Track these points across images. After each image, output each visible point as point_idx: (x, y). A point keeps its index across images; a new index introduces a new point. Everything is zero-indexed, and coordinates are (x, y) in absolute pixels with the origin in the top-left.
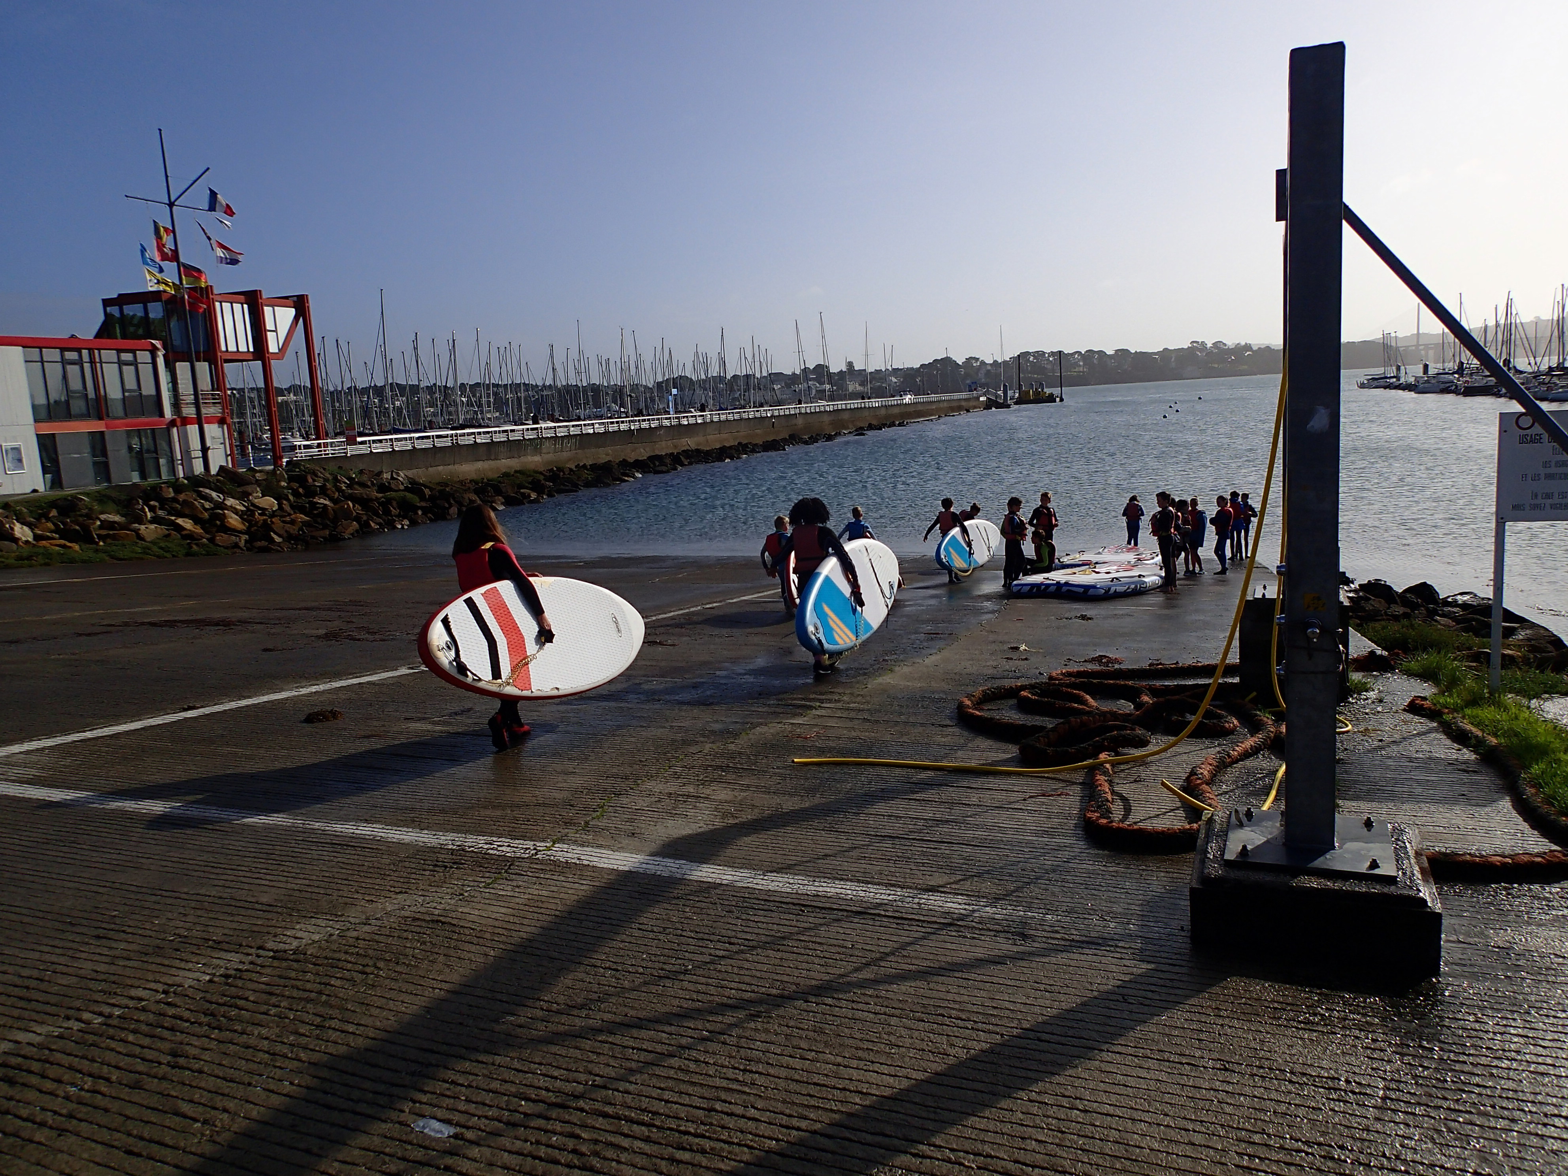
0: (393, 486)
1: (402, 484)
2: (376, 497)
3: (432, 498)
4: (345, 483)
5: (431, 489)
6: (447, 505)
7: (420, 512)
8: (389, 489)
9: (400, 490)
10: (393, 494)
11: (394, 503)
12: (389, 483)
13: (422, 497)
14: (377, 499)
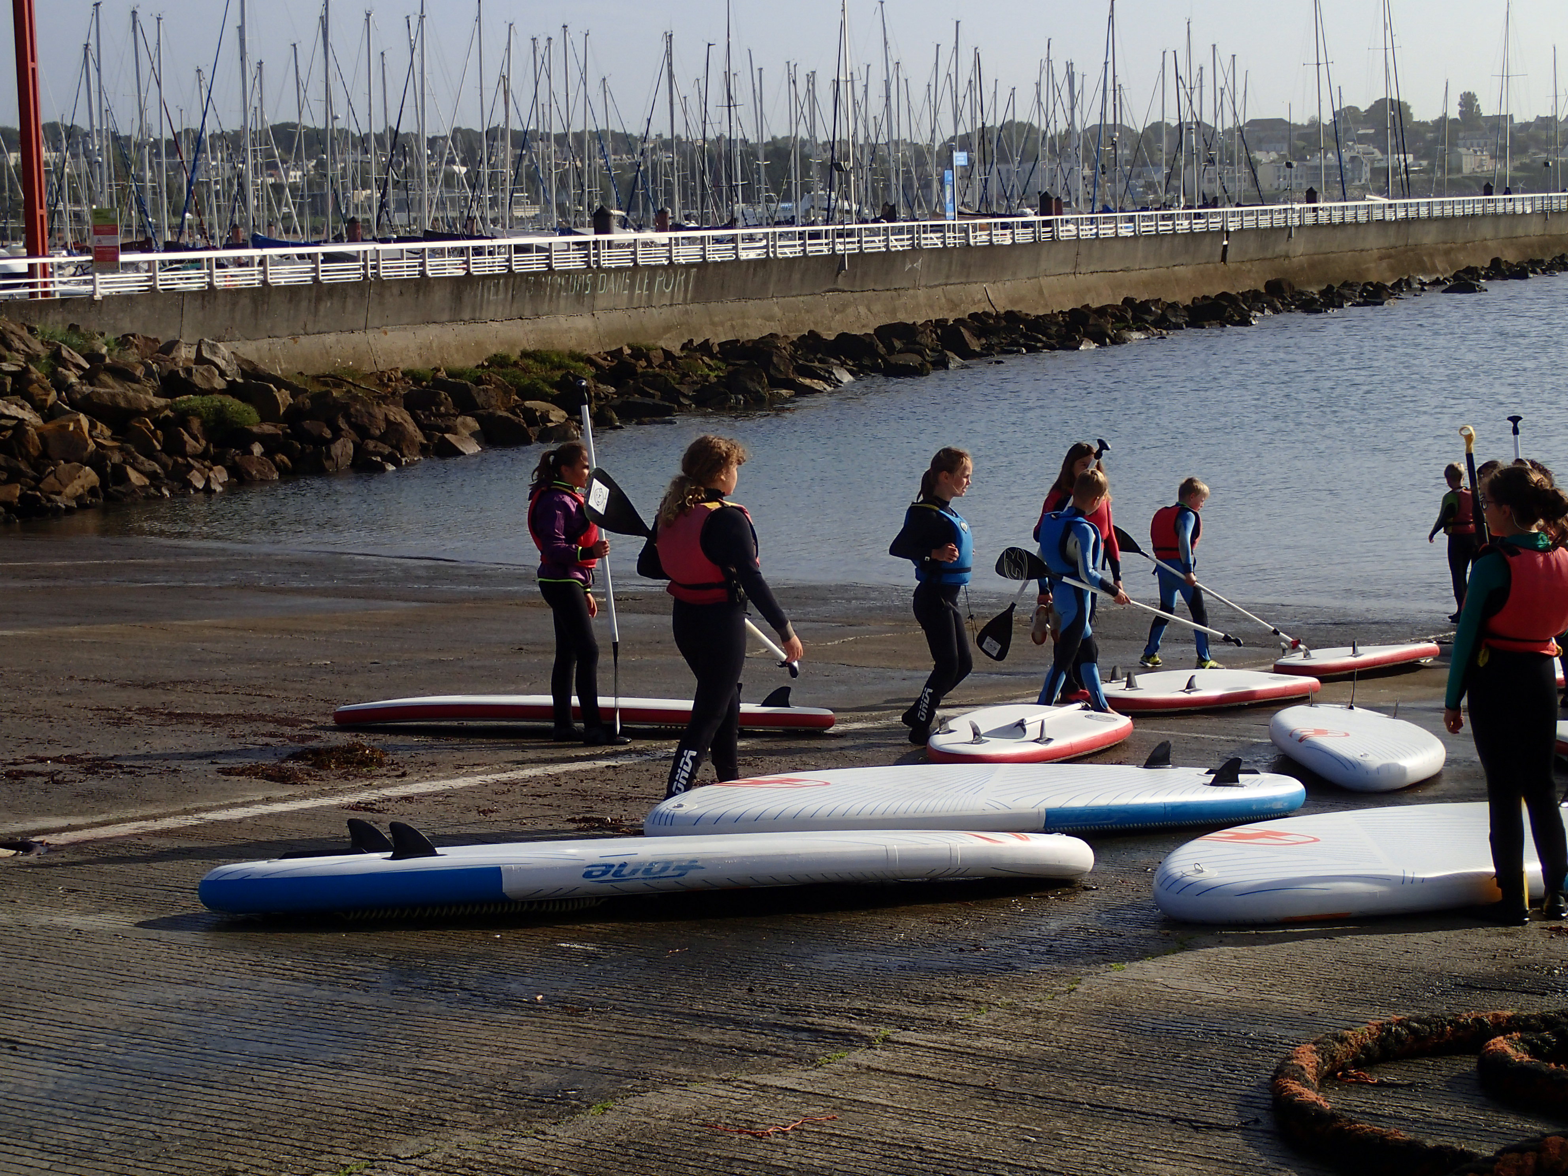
0: (197, 379)
1: (222, 374)
2: (150, 407)
3: (294, 415)
4: (78, 366)
5: (295, 391)
6: (328, 434)
7: (257, 449)
8: (189, 387)
9: (213, 391)
10: (194, 400)
11: (195, 424)
12: (188, 371)
13: (268, 410)
14: (152, 411)
